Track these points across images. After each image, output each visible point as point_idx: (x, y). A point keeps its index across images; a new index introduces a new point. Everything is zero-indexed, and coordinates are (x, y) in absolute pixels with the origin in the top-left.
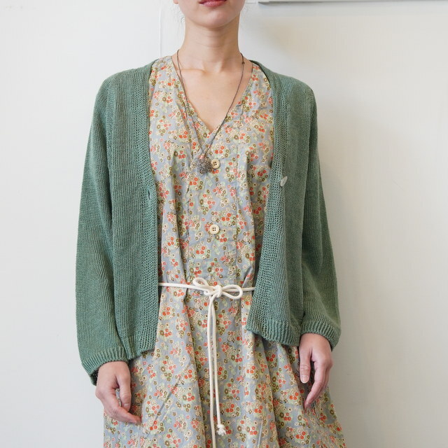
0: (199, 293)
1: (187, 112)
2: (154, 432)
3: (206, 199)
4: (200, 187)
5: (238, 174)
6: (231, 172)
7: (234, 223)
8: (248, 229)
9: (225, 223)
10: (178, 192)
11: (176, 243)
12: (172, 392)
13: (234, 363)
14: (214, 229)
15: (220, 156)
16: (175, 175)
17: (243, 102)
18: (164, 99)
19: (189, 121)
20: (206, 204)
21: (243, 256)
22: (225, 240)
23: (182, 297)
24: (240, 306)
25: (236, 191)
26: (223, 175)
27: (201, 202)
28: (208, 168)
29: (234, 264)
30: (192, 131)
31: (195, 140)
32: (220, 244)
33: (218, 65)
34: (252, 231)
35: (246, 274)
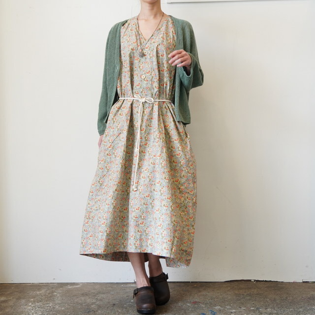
0: (138, 101)
1: (138, 34)
2: (110, 149)
3: (141, 66)
4: (140, 61)
5: (153, 56)
6: (151, 55)
7: (151, 74)
8: (156, 76)
9: (148, 74)
10: (132, 64)
11: (130, 82)
12: (119, 135)
13: (149, 127)
14: (143, 77)
15: (147, 49)
16: (131, 57)
17: (160, 29)
18: (131, 30)
19: (138, 38)
20: (141, 68)
21: (154, 87)
22: (147, 81)
23: (131, 103)
24: (153, 106)
25: (152, 62)
26: (148, 57)
27: (140, 67)
28: (143, 55)
29: (151, 90)
30: (138, 41)
31: (139, 44)
32: (145, 82)
33: (152, 17)
34: (158, 78)
35: (155, 94)
